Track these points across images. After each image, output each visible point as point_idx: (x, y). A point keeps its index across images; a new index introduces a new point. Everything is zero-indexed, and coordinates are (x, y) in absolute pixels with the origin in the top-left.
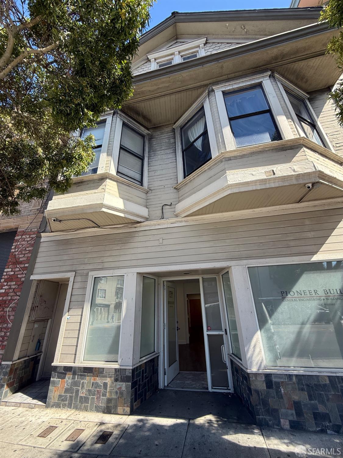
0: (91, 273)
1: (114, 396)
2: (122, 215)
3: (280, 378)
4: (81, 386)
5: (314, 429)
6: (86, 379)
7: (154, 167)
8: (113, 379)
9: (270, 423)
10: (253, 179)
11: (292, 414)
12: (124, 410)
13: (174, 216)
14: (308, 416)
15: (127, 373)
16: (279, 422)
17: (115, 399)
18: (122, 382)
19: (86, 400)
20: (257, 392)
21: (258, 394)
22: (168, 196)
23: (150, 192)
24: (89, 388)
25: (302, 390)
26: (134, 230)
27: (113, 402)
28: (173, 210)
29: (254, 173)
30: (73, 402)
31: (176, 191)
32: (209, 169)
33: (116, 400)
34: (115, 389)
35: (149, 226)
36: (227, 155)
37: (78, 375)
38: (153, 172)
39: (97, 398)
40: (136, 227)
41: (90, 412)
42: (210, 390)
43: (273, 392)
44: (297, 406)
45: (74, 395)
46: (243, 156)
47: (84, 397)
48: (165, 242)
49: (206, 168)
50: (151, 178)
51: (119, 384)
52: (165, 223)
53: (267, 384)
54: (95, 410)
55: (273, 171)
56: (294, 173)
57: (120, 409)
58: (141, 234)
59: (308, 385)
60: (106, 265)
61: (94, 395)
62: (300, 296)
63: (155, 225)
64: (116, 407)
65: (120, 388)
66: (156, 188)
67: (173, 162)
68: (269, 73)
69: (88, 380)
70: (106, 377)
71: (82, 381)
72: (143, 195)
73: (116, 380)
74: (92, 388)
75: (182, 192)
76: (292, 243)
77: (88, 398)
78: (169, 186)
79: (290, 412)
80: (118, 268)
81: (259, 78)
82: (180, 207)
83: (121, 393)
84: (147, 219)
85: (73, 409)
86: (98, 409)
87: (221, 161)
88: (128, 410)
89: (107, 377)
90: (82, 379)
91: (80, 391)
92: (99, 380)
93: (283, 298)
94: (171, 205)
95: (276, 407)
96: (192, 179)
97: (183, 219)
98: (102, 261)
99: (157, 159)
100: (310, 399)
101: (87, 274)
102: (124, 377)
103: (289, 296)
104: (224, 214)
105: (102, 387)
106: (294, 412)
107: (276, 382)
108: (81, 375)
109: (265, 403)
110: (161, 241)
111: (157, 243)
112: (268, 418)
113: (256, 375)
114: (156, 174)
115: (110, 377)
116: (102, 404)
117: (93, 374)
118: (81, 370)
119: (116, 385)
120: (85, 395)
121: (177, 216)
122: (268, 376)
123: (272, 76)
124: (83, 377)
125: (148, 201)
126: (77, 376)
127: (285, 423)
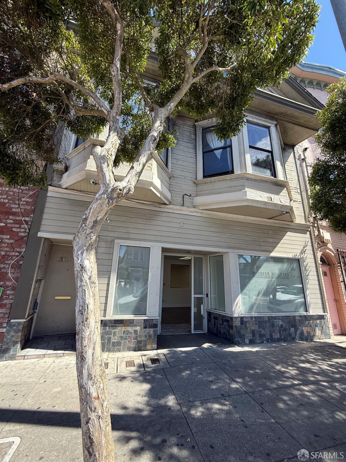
0: (116, 241)
1: (143, 339)
2: (159, 195)
3: (247, 319)
4: (113, 334)
5: (259, 342)
6: (117, 329)
7: (177, 156)
8: (142, 326)
9: (240, 342)
10: (261, 200)
11: (251, 336)
12: (152, 347)
13: (192, 206)
14: (257, 336)
15: (154, 322)
16: (245, 341)
17: (144, 340)
18: (150, 328)
19: (119, 344)
20: (236, 327)
21: (236, 328)
22: (189, 188)
23: (173, 178)
24: (121, 335)
25: (256, 324)
26: (161, 210)
27: (143, 343)
28: (191, 201)
29: (261, 195)
30: (106, 347)
31: (194, 185)
32: (230, 179)
33: (145, 341)
34: (144, 334)
35: (172, 209)
36: (247, 176)
37: (109, 326)
38: (176, 160)
39: (129, 342)
40: (160, 207)
41: (123, 352)
42: (193, 332)
43: (243, 326)
44: (253, 332)
45: (106, 341)
46: (255, 180)
47: (116, 342)
48: (185, 226)
49: (228, 178)
50: (174, 165)
51: (148, 330)
52: (185, 211)
53: (241, 322)
54: (127, 350)
55: (271, 198)
56: (280, 203)
57: (149, 347)
58: (164, 214)
59: (259, 322)
60: (132, 236)
61: (126, 339)
62: (261, 275)
63: (177, 210)
64: (145, 345)
65: (149, 332)
66: (179, 176)
67: (193, 158)
68: (276, 123)
69: (119, 330)
70: (136, 326)
71: (113, 331)
72: (168, 179)
73: (145, 327)
74: (123, 334)
75: (200, 188)
76: (262, 244)
77: (120, 343)
78: (189, 178)
79: (250, 335)
80: (145, 240)
81: (269, 123)
82: (199, 200)
83: (150, 336)
84: (170, 203)
85: (106, 352)
86: (129, 349)
87: (242, 178)
88: (155, 346)
89: (137, 326)
90: (113, 329)
91: (112, 338)
92: (130, 329)
93: (254, 276)
94: (190, 196)
95: (244, 334)
96: (213, 181)
97: (200, 211)
98: (127, 231)
99: (179, 149)
100: (259, 328)
101: (113, 241)
102: (151, 325)
103: (256, 275)
104: (228, 214)
105: (133, 334)
106: (251, 335)
107: (245, 321)
108: (112, 326)
109: (239, 332)
110: (182, 224)
111: (178, 225)
112: (239, 339)
113: (236, 318)
114: (178, 163)
115: (140, 326)
116: (132, 345)
117: (124, 324)
118: (111, 322)
119: (145, 331)
120: (118, 340)
121: (194, 207)
122: (242, 318)
123: (276, 125)
124: (114, 327)
125: (171, 186)
126: (108, 327)
127: (247, 341)
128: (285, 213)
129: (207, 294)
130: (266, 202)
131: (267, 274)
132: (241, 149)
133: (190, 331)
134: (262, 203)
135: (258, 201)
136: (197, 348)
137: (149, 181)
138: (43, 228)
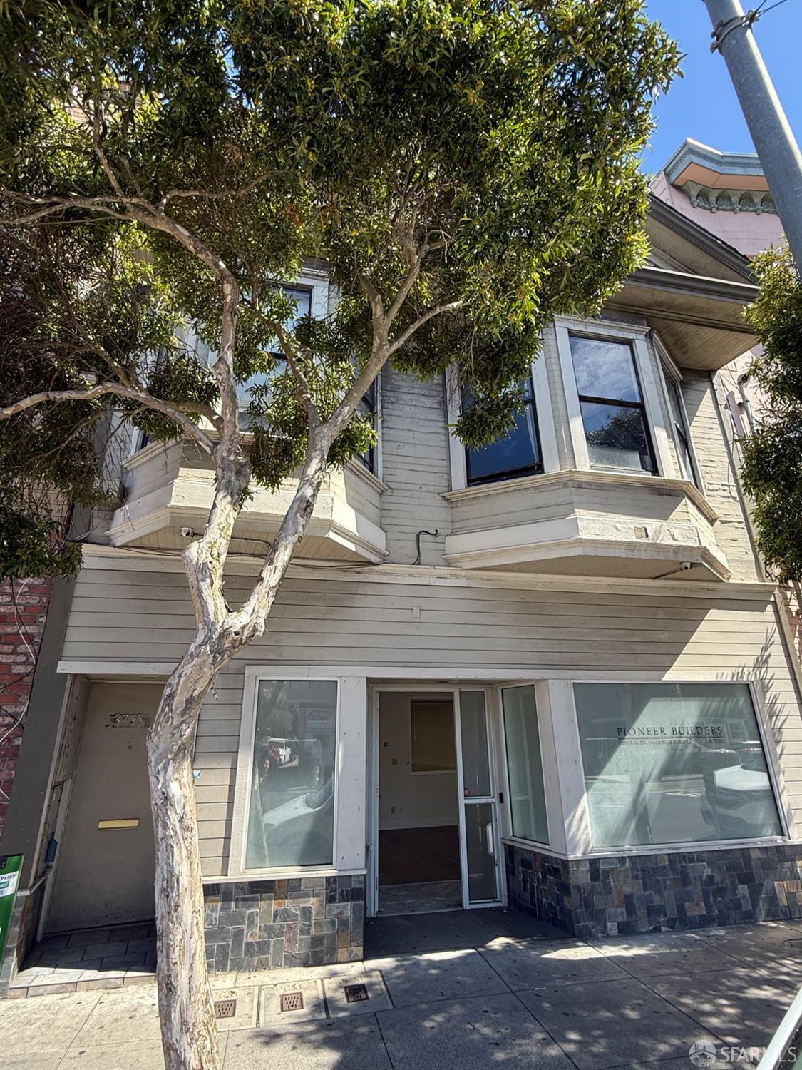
0: (248, 670)
1: (327, 931)
2: (352, 547)
3: (610, 864)
4: (246, 922)
5: (646, 929)
6: (258, 906)
7: (398, 432)
8: (323, 897)
9: (593, 930)
10: (618, 539)
11: (622, 914)
12: (350, 953)
13: (443, 562)
14: (641, 912)
15: (353, 883)
16: (605, 927)
17: (329, 936)
18: (344, 901)
19: (263, 947)
20: (578, 888)
21: (580, 892)
22: (431, 513)
23: (389, 492)
24: (268, 924)
25: (637, 877)
26: (356, 578)
27: (325, 942)
28: (440, 546)
29: (618, 526)
30: (230, 957)
31: (445, 504)
32: (536, 488)
33: (332, 937)
34: (329, 918)
35: (390, 574)
36: (576, 477)
37: (237, 900)
38: (395, 445)
39: (289, 941)
40: (359, 572)
41: (275, 969)
42: (467, 905)
43: (599, 885)
44: (628, 901)
45: (230, 942)
46: (600, 487)
47: (256, 942)
48: (425, 617)
49: (530, 485)
50: (390, 458)
51: (337, 906)
52: (423, 575)
53: (591, 875)
54: (286, 965)
55: (646, 529)
56: (672, 542)
57: (342, 953)
58: (370, 590)
59: (643, 870)
60: (289, 654)
61: (281, 934)
62: (642, 736)
63: (403, 575)
64: (332, 950)
65: (341, 913)
66: (403, 486)
67: (439, 433)
68: (648, 329)
69: (263, 909)
70: (307, 896)
71: (248, 912)
72: (375, 498)
73: (330, 899)
74: (274, 921)
75: (461, 511)
76: (639, 648)
77: (267, 944)
78: (431, 488)
79: (619, 910)
80: (321, 663)
81: (630, 331)
82: (459, 544)
83: (344, 923)
84: (385, 560)
85: (231, 970)
86: (291, 962)
87: (565, 485)
88: (359, 951)
89: (309, 897)
90: (248, 907)
91: (245, 932)
92: (291, 905)
93: (621, 739)
94: (435, 535)
95: (602, 907)
96: (492, 493)
97: (464, 573)
98: (277, 641)
99: (401, 413)
100: (645, 890)
101: (241, 672)
102: (347, 891)
103: (628, 736)
105: (299, 918)
106: (624, 910)
107: (603, 870)
108: (244, 900)
109: (587, 903)
110: (416, 611)
111: (407, 616)
112: (590, 924)
113: (578, 862)
114: (401, 452)
115: (317, 896)
116: (300, 950)
117: (275, 893)
118: (242, 889)
119: (330, 909)
120: (259, 938)
121: (448, 564)
122: (594, 862)
123: (649, 336)
124: (249, 903)
125: (385, 513)
126: (233, 903)
127: (612, 928)
128: (688, 565)
129: (501, 795)
130: (632, 543)
131: (659, 732)
132: (558, 409)
133: (460, 904)
134: (623, 547)
135: (609, 544)
136: (471, 954)
137: (323, 520)
138: (68, 650)
